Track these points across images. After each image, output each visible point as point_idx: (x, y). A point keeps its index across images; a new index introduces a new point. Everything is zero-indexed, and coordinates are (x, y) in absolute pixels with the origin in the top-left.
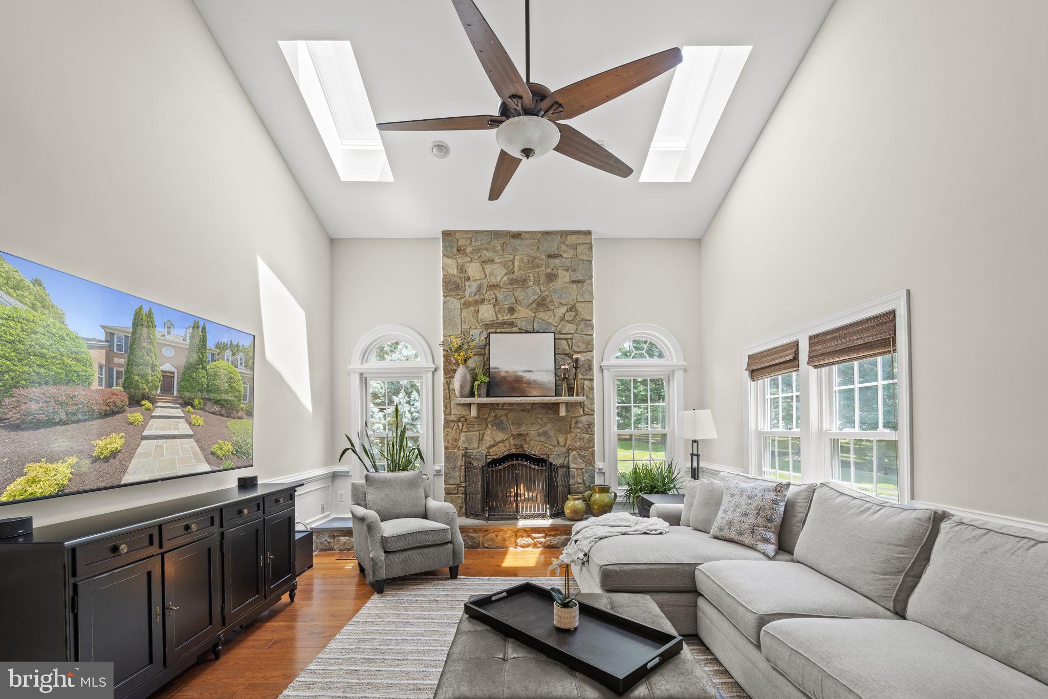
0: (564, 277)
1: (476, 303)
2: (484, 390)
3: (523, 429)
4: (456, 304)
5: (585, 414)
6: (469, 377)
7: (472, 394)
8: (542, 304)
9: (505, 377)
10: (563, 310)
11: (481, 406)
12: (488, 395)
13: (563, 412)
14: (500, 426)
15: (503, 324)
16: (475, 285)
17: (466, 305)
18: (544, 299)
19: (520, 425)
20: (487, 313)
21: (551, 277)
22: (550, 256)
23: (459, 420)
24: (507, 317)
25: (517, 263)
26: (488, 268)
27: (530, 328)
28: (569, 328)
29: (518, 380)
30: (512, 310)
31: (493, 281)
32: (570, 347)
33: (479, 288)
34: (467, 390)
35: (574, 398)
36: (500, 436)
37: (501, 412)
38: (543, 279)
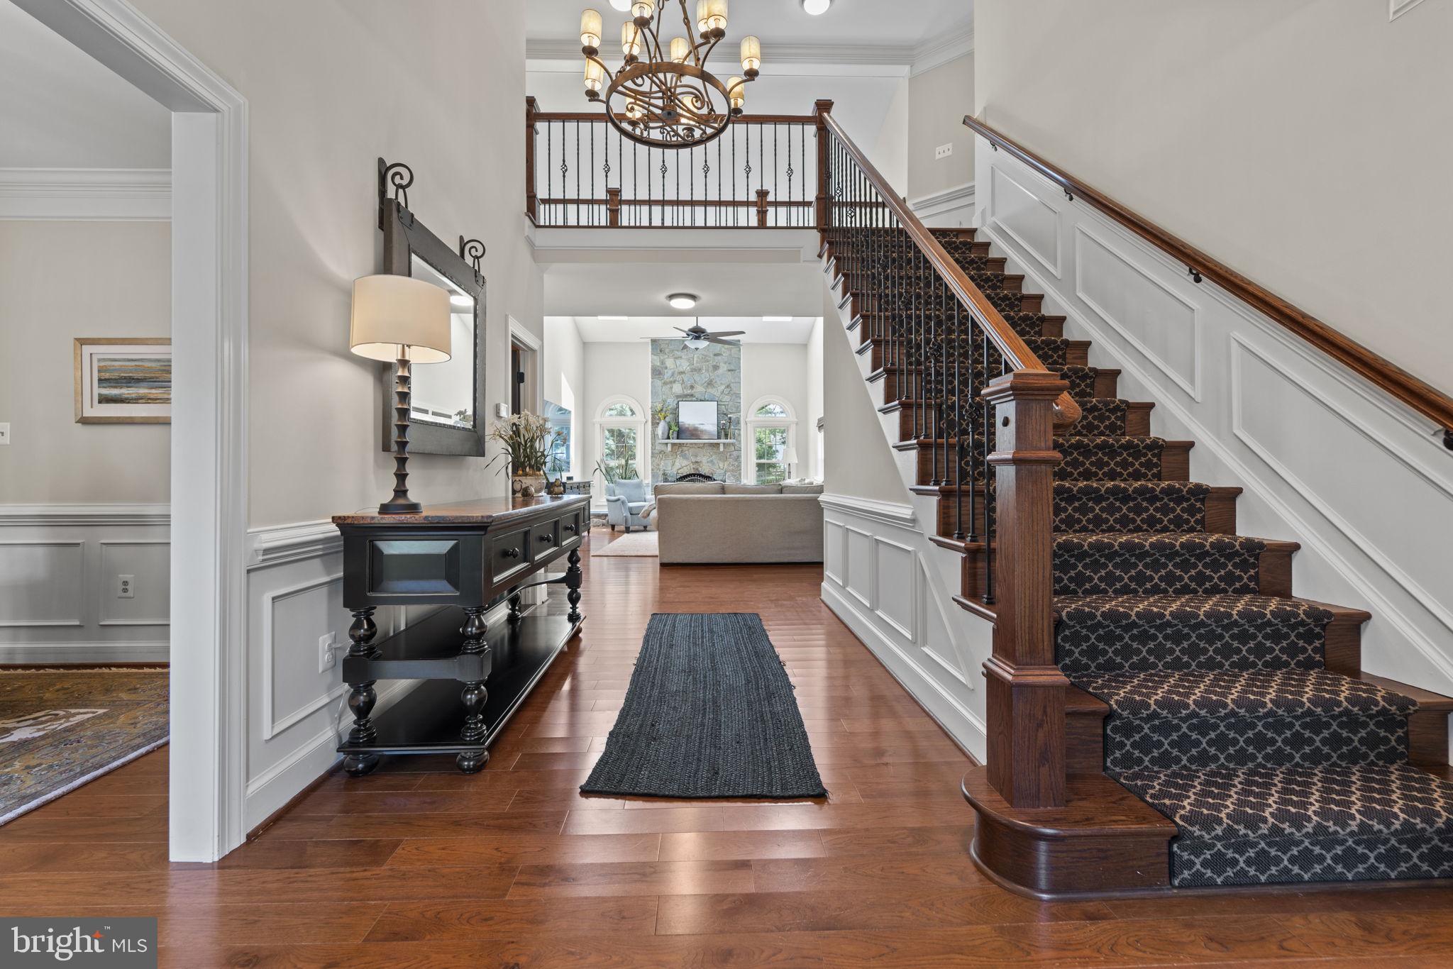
0: (723, 368)
1: (671, 382)
2: (675, 435)
3: (698, 459)
4: (659, 383)
5: (735, 450)
6: (667, 428)
7: (668, 438)
8: (710, 384)
9: (688, 428)
10: (723, 387)
11: (673, 445)
12: (678, 438)
13: (722, 448)
14: (685, 457)
15: (686, 396)
16: (670, 372)
17: (665, 383)
18: (711, 381)
19: (696, 456)
20: (677, 388)
21: (716, 368)
22: (715, 355)
23: (660, 453)
24: (689, 392)
25: (695, 359)
26: (678, 362)
27: (703, 398)
28: (726, 398)
29: (696, 429)
30: (692, 387)
31: (681, 370)
32: (727, 410)
33: (673, 375)
34: (666, 436)
35: (728, 441)
36: (685, 463)
37: (685, 448)
38: (711, 369)
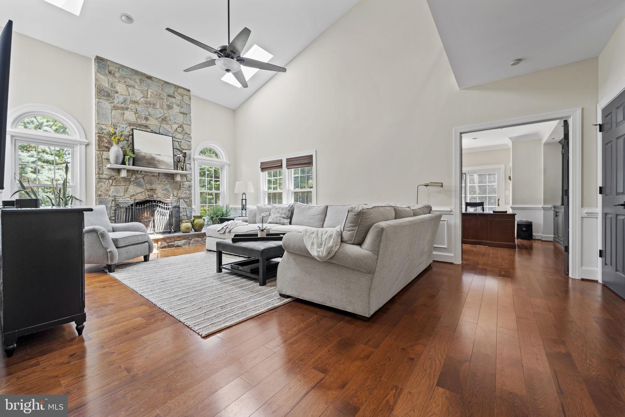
0: (176, 109)
1: (122, 108)
2: (131, 162)
3: (154, 187)
4: (106, 105)
5: (187, 181)
6: (121, 152)
7: (123, 163)
8: (164, 120)
9: (144, 157)
10: (176, 126)
11: (128, 171)
12: (134, 165)
13: (178, 179)
14: (139, 185)
15: (141, 125)
16: (121, 99)
17: (115, 108)
18: (166, 118)
19: (151, 184)
20: (130, 116)
21: (170, 107)
22: (169, 96)
23: (110, 179)
24: (144, 122)
25: (149, 93)
26: (131, 90)
27: (158, 131)
28: (179, 136)
29: (153, 159)
30: (146, 119)
31: (134, 99)
32: (180, 146)
33: (125, 101)
34: (121, 160)
35: (184, 172)
36: (139, 190)
37: (140, 176)
38: (165, 107)
